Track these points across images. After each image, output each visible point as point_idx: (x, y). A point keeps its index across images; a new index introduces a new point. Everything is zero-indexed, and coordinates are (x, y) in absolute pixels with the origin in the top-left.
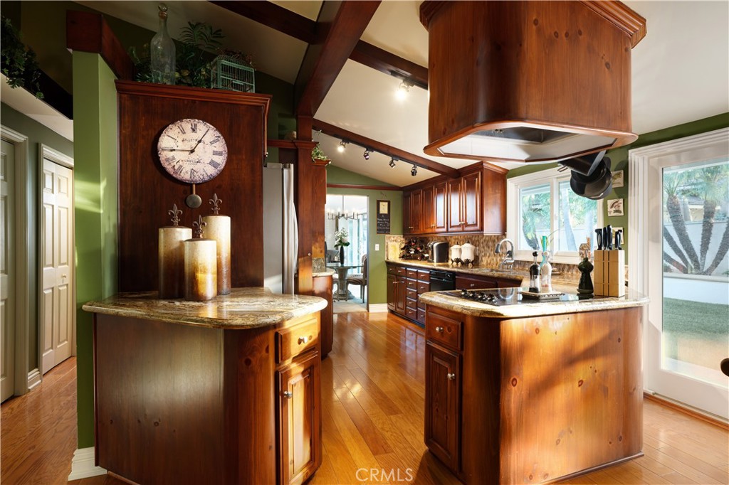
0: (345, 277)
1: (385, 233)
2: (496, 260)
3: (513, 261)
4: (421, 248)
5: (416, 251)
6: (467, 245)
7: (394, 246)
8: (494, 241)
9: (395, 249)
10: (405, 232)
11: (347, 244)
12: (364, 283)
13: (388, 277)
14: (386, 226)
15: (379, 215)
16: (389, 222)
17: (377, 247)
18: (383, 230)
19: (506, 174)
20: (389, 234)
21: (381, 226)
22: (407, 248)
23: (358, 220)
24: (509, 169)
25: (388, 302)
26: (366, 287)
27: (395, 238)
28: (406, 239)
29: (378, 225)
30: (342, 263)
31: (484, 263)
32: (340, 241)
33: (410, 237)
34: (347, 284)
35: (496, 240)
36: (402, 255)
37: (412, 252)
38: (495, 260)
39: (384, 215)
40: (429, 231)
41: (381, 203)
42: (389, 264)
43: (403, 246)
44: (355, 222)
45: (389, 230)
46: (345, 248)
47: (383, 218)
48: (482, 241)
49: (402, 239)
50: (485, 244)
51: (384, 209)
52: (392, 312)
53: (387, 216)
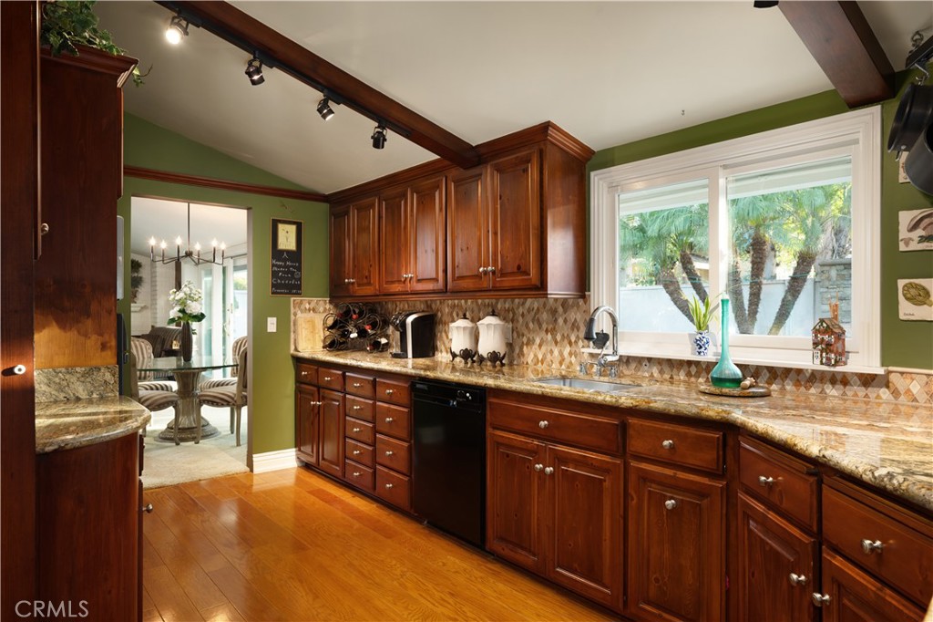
0: (194, 388)
1: (290, 293)
2: (561, 353)
3: (616, 358)
4: (374, 326)
5: (362, 333)
6: (489, 320)
7: (312, 322)
8: (554, 312)
9: (314, 327)
10: (336, 291)
11: (200, 317)
12: (239, 402)
13: (298, 392)
14: (293, 277)
15: (277, 254)
16: (299, 269)
17: (272, 324)
18: (284, 286)
19: (588, 160)
20: (298, 294)
21: (281, 278)
22: (339, 325)
23: (224, 270)
24: (595, 148)
25: (298, 444)
26: (244, 410)
27: (312, 306)
28: (336, 306)
29: (274, 274)
30: (188, 357)
31: (530, 358)
32: (182, 311)
33: (349, 300)
34: (200, 404)
35: (560, 310)
36: (328, 342)
37: (354, 335)
38: (556, 352)
39: (288, 252)
40: (397, 288)
41: (281, 227)
42: (299, 362)
43: (330, 321)
44: (217, 269)
45: (299, 287)
46: (194, 325)
47: (285, 260)
48: (521, 310)
49: (328, 306)
50: (529, 318)
51: (287, 238)
52: (307, 466)
53: (295, 256)
